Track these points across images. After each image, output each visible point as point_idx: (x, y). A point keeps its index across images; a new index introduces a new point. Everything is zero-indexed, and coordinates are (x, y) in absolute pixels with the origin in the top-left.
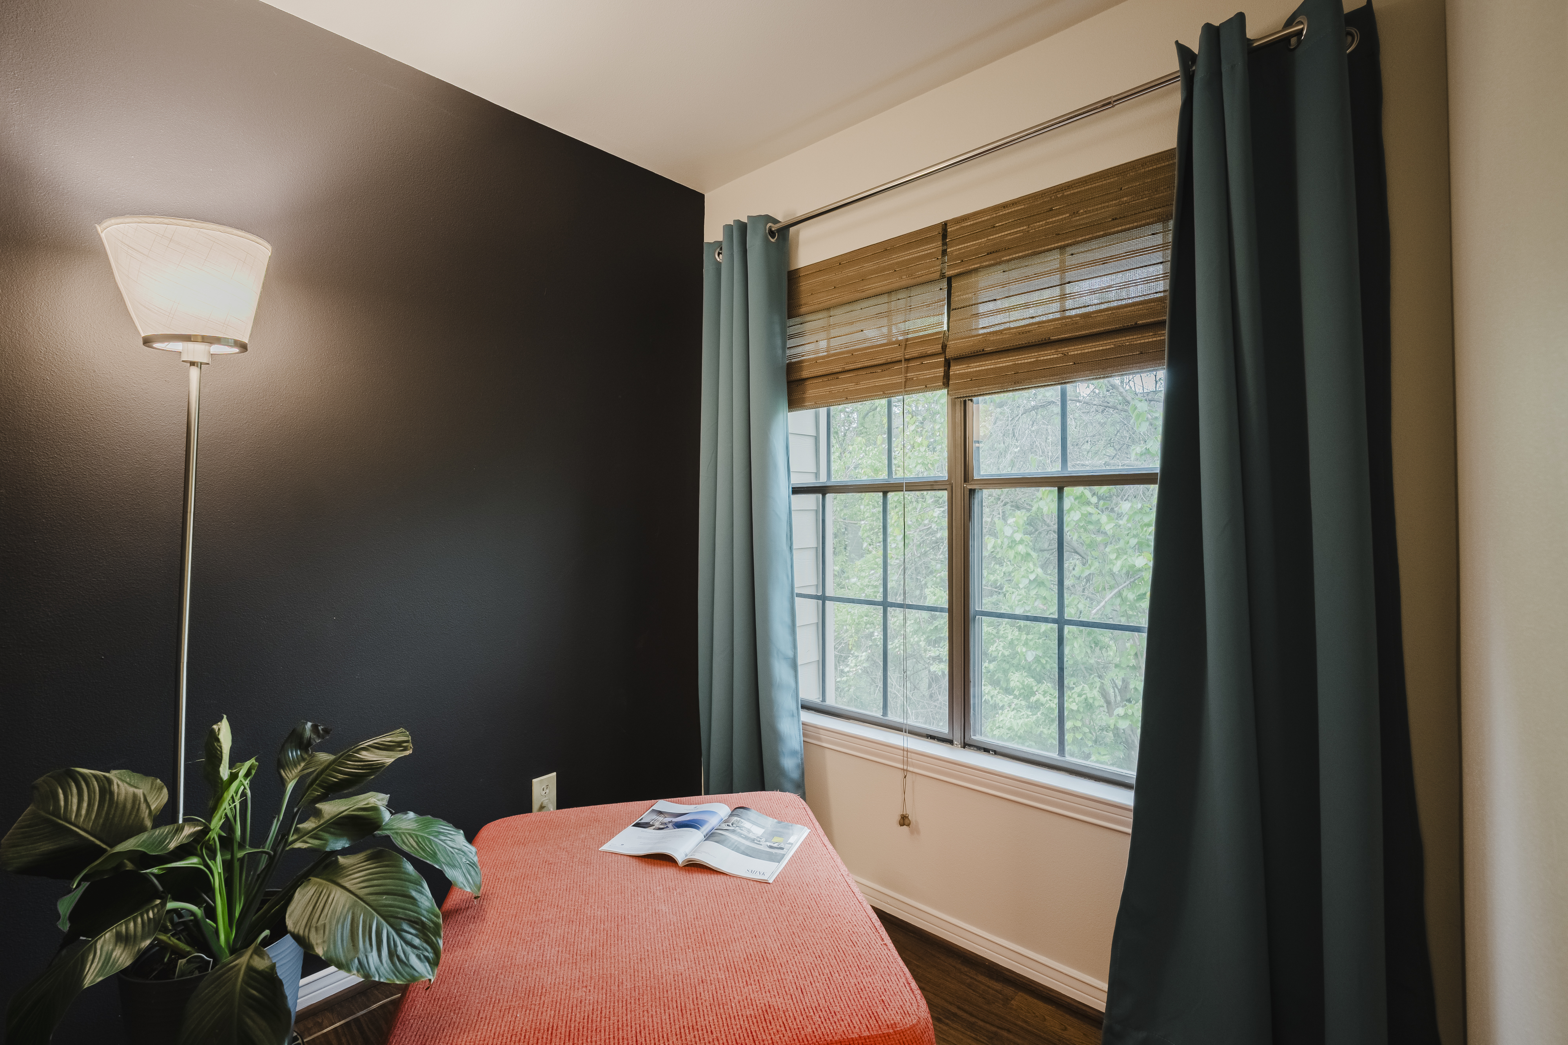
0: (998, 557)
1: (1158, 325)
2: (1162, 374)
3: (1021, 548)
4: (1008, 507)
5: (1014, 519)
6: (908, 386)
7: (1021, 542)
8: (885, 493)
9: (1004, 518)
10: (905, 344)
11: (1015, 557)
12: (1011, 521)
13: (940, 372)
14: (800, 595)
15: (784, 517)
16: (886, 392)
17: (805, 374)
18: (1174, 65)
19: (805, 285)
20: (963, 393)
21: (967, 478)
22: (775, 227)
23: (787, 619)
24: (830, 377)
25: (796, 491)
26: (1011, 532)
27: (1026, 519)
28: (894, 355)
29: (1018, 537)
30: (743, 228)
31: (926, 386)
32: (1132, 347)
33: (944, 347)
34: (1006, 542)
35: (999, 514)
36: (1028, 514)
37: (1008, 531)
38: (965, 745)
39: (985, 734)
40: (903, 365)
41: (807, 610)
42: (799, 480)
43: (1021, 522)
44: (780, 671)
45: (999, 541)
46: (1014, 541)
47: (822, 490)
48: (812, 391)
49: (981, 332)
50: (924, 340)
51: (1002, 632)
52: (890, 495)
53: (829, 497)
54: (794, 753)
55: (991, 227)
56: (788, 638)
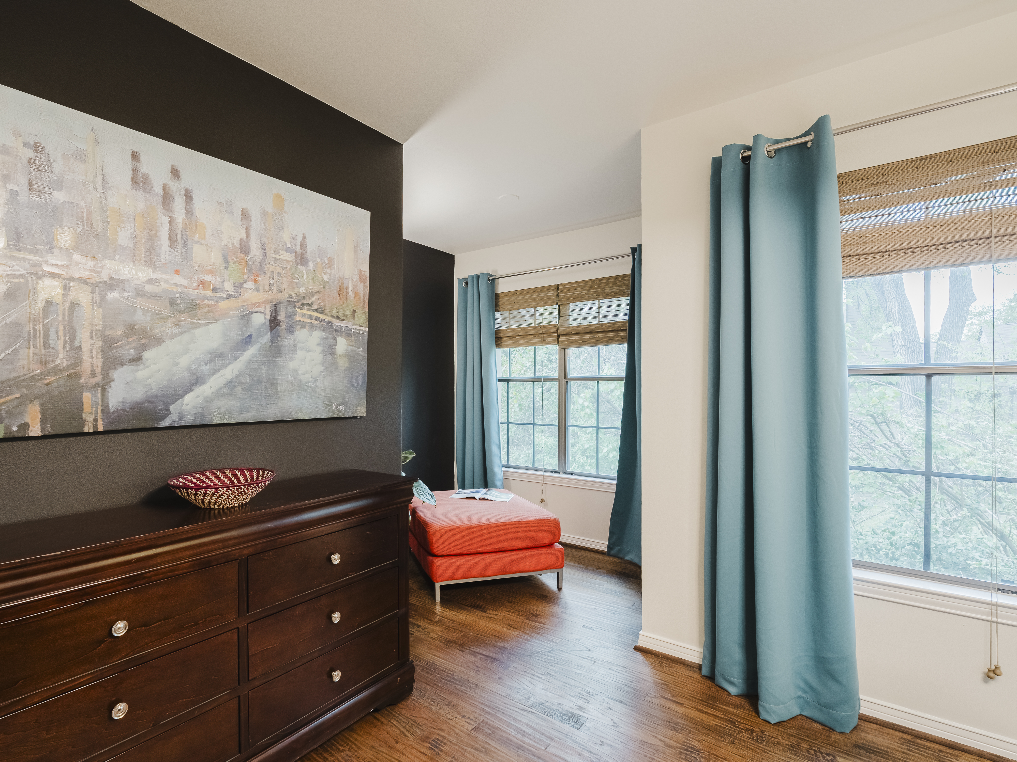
0: (575, 416)
1: (625, 330)
2: (626, 346)
3: (587, 411)
4: (581, 387)
5: (584, 394)
6: (544, 343)
7: (588, 407)
8: (534, 382)
9: (579, 394)
10: (543, 327)
11: (584, 416)
12: (582, 395)
13: (556, 339)
14: (501, 423)
15: (495, 391)
16: (535, 344)
17: (502, 335)
18: (629, 251)
19: (502, 301)
20: (564, 347)
21: (565, 377)
22: (491, 278)
23: (497, 430)
24: (512, 337)
25: (500, 381)
26: (582, 401)
27: (591, 394)
28: (539, 331)
29: (586, 404)
30: (478, 277)
31: (551, 343)
32: (619, 336)
33: (557, 330)
34: (580, 407)
35: (576, 391)
36: (592, 392)
37: (581, 401)
38: (564, 473)
39: (572, 467)
40: (542, 335)
41: (503, 427)
42: (500, 376)
43: (588, 396)
44: (494, 449)
45: (576, 407)
46: (584, 407)
47: (508, 381)
48: (504, 342)
49: (570, 326)
50: (550, 326)
51: (577, 459)
52: (535, 383)
53: (511, 384)
54: (500, 480)
55: (574, 289)
56: (497, 437)
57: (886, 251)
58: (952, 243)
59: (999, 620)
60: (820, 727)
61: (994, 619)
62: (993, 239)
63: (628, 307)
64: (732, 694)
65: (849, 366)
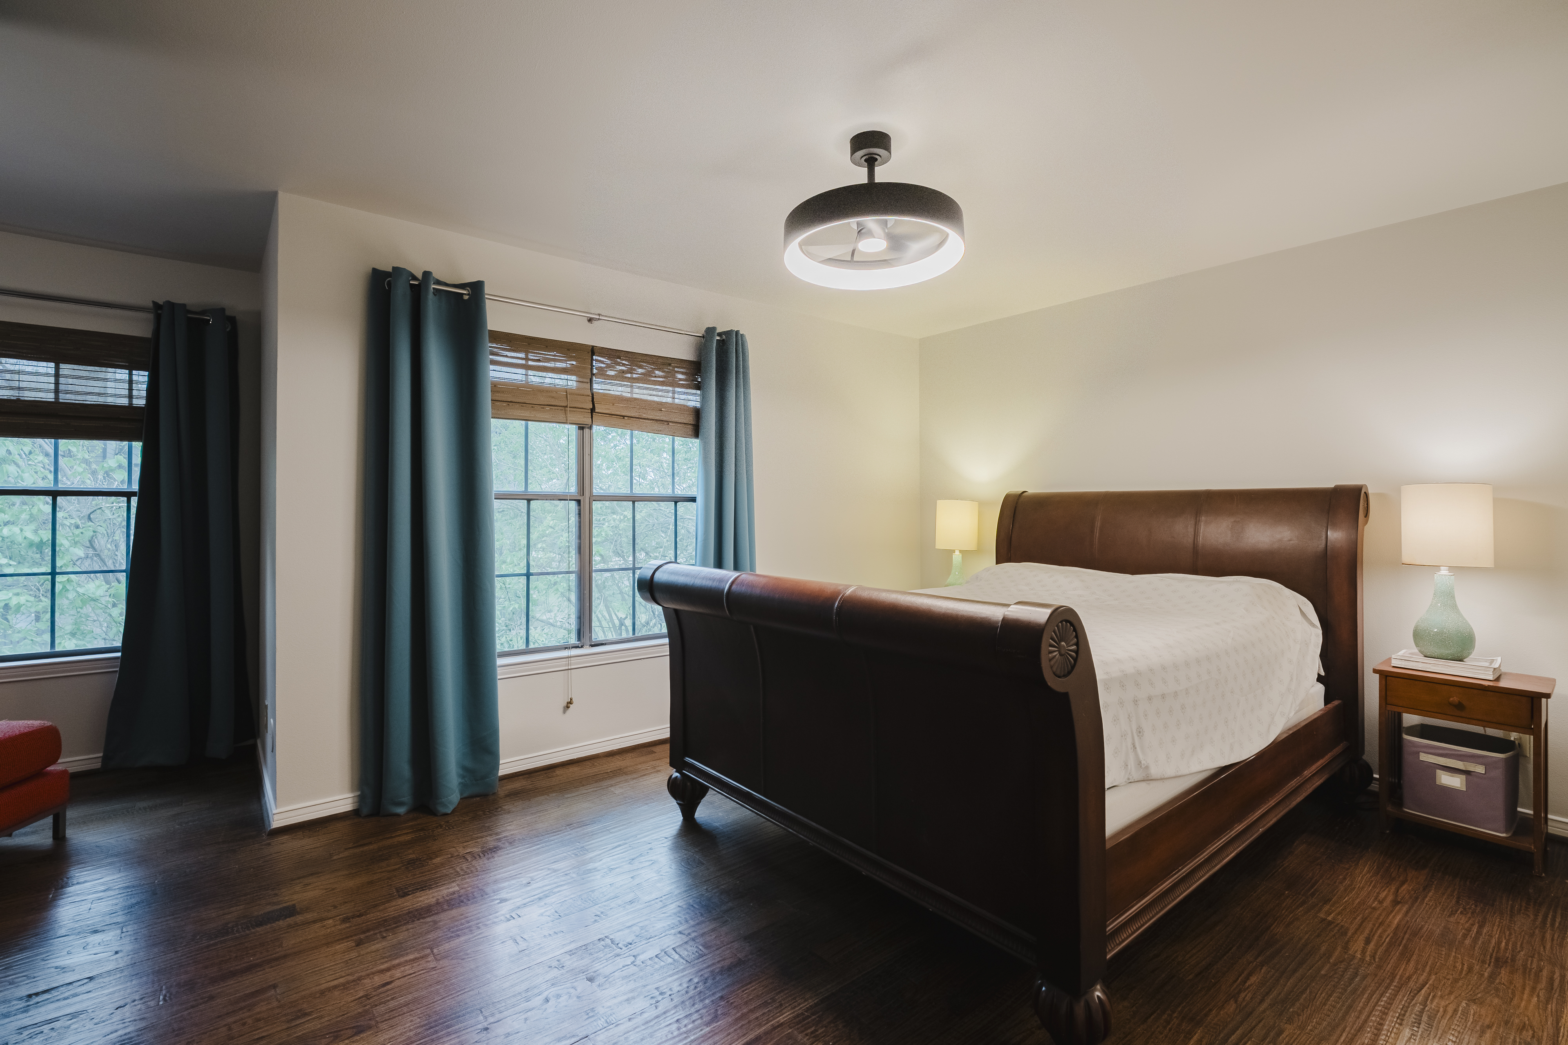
57: (511, 402)
58: (548, 405)
59: (572, 667)
60: (478, 799)
61: (570, 668)
62: (568, 409)
63: (145, 386)
64: (402, 814)
65: (495, 491)
